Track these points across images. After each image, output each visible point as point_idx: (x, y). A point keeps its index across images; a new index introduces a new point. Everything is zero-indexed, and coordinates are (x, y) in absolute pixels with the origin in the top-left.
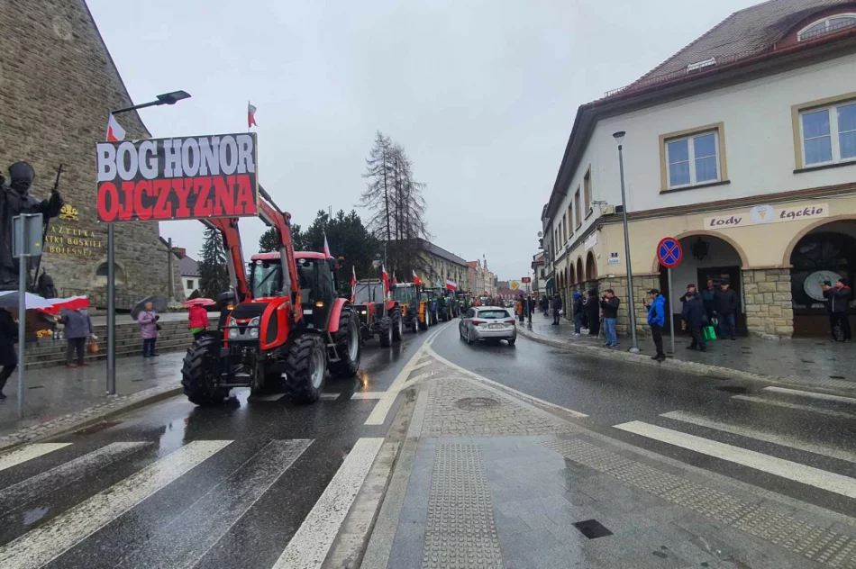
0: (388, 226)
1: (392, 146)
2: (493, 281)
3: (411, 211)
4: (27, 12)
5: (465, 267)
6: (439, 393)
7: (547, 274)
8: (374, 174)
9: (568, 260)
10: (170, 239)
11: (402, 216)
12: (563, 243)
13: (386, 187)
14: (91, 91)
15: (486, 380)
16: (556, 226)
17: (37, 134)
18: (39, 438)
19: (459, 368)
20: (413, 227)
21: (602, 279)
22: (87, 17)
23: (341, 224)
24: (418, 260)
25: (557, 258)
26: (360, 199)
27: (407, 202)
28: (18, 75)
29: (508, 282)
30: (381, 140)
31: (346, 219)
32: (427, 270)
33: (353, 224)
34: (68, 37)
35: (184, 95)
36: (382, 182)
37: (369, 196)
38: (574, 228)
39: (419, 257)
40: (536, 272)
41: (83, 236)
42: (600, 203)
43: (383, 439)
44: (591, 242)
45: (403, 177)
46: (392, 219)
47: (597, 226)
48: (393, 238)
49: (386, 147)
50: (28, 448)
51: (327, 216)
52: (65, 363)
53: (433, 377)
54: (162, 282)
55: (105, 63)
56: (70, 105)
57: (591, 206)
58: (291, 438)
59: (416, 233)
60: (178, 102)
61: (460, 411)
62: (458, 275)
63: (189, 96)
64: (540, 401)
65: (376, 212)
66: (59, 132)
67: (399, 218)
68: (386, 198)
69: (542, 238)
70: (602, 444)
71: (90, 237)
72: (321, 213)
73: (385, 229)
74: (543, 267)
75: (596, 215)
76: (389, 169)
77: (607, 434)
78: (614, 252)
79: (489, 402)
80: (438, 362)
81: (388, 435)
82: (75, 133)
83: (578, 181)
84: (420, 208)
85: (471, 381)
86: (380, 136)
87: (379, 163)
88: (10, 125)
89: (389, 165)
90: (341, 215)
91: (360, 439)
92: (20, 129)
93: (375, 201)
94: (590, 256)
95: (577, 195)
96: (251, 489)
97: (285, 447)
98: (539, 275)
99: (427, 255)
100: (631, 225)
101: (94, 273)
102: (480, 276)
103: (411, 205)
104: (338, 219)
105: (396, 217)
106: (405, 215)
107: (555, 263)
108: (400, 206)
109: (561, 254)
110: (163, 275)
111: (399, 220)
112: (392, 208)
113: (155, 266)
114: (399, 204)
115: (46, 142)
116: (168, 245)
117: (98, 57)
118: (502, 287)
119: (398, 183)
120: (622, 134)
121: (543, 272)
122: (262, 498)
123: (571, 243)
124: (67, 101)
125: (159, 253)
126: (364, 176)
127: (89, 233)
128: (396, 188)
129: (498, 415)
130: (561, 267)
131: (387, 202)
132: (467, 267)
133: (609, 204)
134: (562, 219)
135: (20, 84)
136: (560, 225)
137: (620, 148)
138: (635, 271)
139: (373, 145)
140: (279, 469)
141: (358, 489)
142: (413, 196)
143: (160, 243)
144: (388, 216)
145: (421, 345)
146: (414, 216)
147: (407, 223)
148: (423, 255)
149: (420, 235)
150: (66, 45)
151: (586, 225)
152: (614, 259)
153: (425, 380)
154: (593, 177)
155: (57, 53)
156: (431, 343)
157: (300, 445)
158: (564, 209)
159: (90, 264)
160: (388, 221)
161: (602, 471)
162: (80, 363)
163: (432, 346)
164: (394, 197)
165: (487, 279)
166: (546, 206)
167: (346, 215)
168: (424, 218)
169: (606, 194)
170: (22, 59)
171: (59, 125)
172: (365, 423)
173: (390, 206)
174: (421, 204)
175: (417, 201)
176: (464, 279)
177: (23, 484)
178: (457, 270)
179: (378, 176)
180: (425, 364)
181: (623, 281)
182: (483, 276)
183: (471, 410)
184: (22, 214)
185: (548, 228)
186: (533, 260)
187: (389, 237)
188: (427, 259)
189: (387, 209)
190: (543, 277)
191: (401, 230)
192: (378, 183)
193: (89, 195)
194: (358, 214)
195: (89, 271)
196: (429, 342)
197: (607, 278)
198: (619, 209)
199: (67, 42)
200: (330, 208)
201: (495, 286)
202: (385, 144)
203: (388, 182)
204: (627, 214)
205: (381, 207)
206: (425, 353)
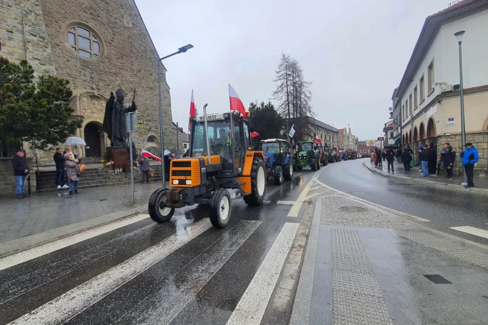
0: (289, 110)
1: (291, 61)
2: (355, 141)
3: (302, 100)
4: (114, 16)
5: (336, 132)
6: (328, 203)
7: (395, 135)
8: (280, 79)
9: (412, 124)
10: (177, 123)
11: (297, 103)
12: (409, 113)
13: (287, 86)
14: (141, 51)
15: (356, 198)
16: (403, 102)
17: (120, 75)
18: (142, 212)
19: (337, 191)
20: (304, 109)
21: (440, 137)
22: (137, 13)
23: (263, 109)
24: (306, 130)
25: (403, 124)
26: (273, 95)
27: (300, 94)
28: (112, 47)
29: (365, 142)
30: (285, 58)
31: (265, 106)
32: (312, 135)
33: (269, 109)
34: (130, 25)
35: (190, 46)
36: (285, 84)
37: (278, 92)
38: (419, 103)
39: (308, 128)
40: (386, 134)
41: (141, 123)
42: (441, 84)
43: (299, 224)
44: (431, 112)
45: (297, 79)
46: (291, 105)
47: (438, 100)
48: (292, 117)
49: (287, 62)
50: (139, 215)
51: (255, 106)
52: (142, 182)
53: (322, 195)
54: (175, 145)
55: (146, 36)
56: (133, 59)
57: (433, 86)
58: (251, 220)
59: (305, 113)
60: (188, 50)
61: (343, 213)
62: (332, 138)
63: (193, 46)
64: (394, 210)
65: (282, 102)
66: (129, 73)
67: (295, 105)
68: (288, 93)
69: (392, 111)
70: (442, 237)
71: (143, 123)
72: (252, 104)
73: (287, 112)
74: (392, 131)
75: (438, 92)
76: (289, 75)
77: (446, 232)
78: (451, 117)
79: (360, 209)
80: (324, 187)
81: (301, 222)
82: (135, 73)
83: (423, 70)
84: (308, 97)
85: (347, 198)
86: (284, 56)
87: (283, 72)
88: (110, 73)
89: (289, 73)
90: (263, 104)
91: (286, 223)
92: (114, 74)
93: (281, 95)
94: (431, 121)
95: (422, 80)
96: (237, 240)
97: (249, 224)
98: (389, 136)
99: (312, 126)
100: (466, 98)
101: (146, 141)
102: (346, 138)
103: (303, 96)
104: (261, 107)
105: (293, 104)
106: (299, 102)
107: (402, 128)
108: (296, 97)
109: (406, 121)
110: (175, 142)
111: (295, 106)
112: (291, 98)
113: (171, 137)
114: (295, 96)
115: (124, 79)
116: (177, 126)
117: (142, 33)
118: (362, 145)
119: (294, 84)
120: (462, 32)
121: (392, 134)
122: (243, 244)
123: (415, 113)
124: (131, 57)
125: (172, 130)
126: (274, 81)
127: (143, 122)
128: (293, 86)
129: (367, 216)
130: (407, 130)
131: (288, 95)
132: (337, 133)
133: (448, 84)
134: (408, 97)
135: (113, 52)
136: (407, 102)
137: (460, 43)
138: (468, 130)
139: (280, 62)
140: (248, 233)
141: (291, 245)
142: (303, 90)
143: (172, 125)
144: (288, 104)
145: (312, 178)
146: (304, 103)
147: (300, 107)
148: (310, 126)
149: (308, 114)
150: (130, 30)
151: (428, 101)
152: (451, 122)
153: (317, 196)
154: (435, 67)
155: (127, 34)
156: (318, 177)
157: (255, 224)
158: (411, 90)
159: (144, 136)
160: (289, 107)
161: (443, 251)
162: (148, 182)
163: (318, 179)
164: (292, 92)
165: (351, 140)
166: (395, 90)
167: (265, 104)
168: (311, 103)
169: (446, 77)
170: (113, 40)
171: (129, 70)
172: (288, 216)
173: (290, 97)
174: (308, 95)
175: (306, 93)
176: (335, 140)
177: (143, 229)
178: (331, 135)
179: (282, 81)
180: (317, 188)
181: (457, 137)
182: (348, 138)
183: (349, 213)
184: (129, 113)
185: (397, 104)
186: (384, 127)
187: (289, 116)
188: (312, 128)
189: (288, 100)
190: (392, 137)
191: (296, 111)
192: (283, 84)
193: (142, 103)
194: (273, 103)
195: (144, 140)
196: (316, 176)
197: (445, 136)
198: (456, 87)
199: (130, 28)
200: (256, 101)
201: (356, 144)
202: (287, 60)
203: (289, 83)
204: (464, 90)
205: (285, 98)
206: (315, 182)
